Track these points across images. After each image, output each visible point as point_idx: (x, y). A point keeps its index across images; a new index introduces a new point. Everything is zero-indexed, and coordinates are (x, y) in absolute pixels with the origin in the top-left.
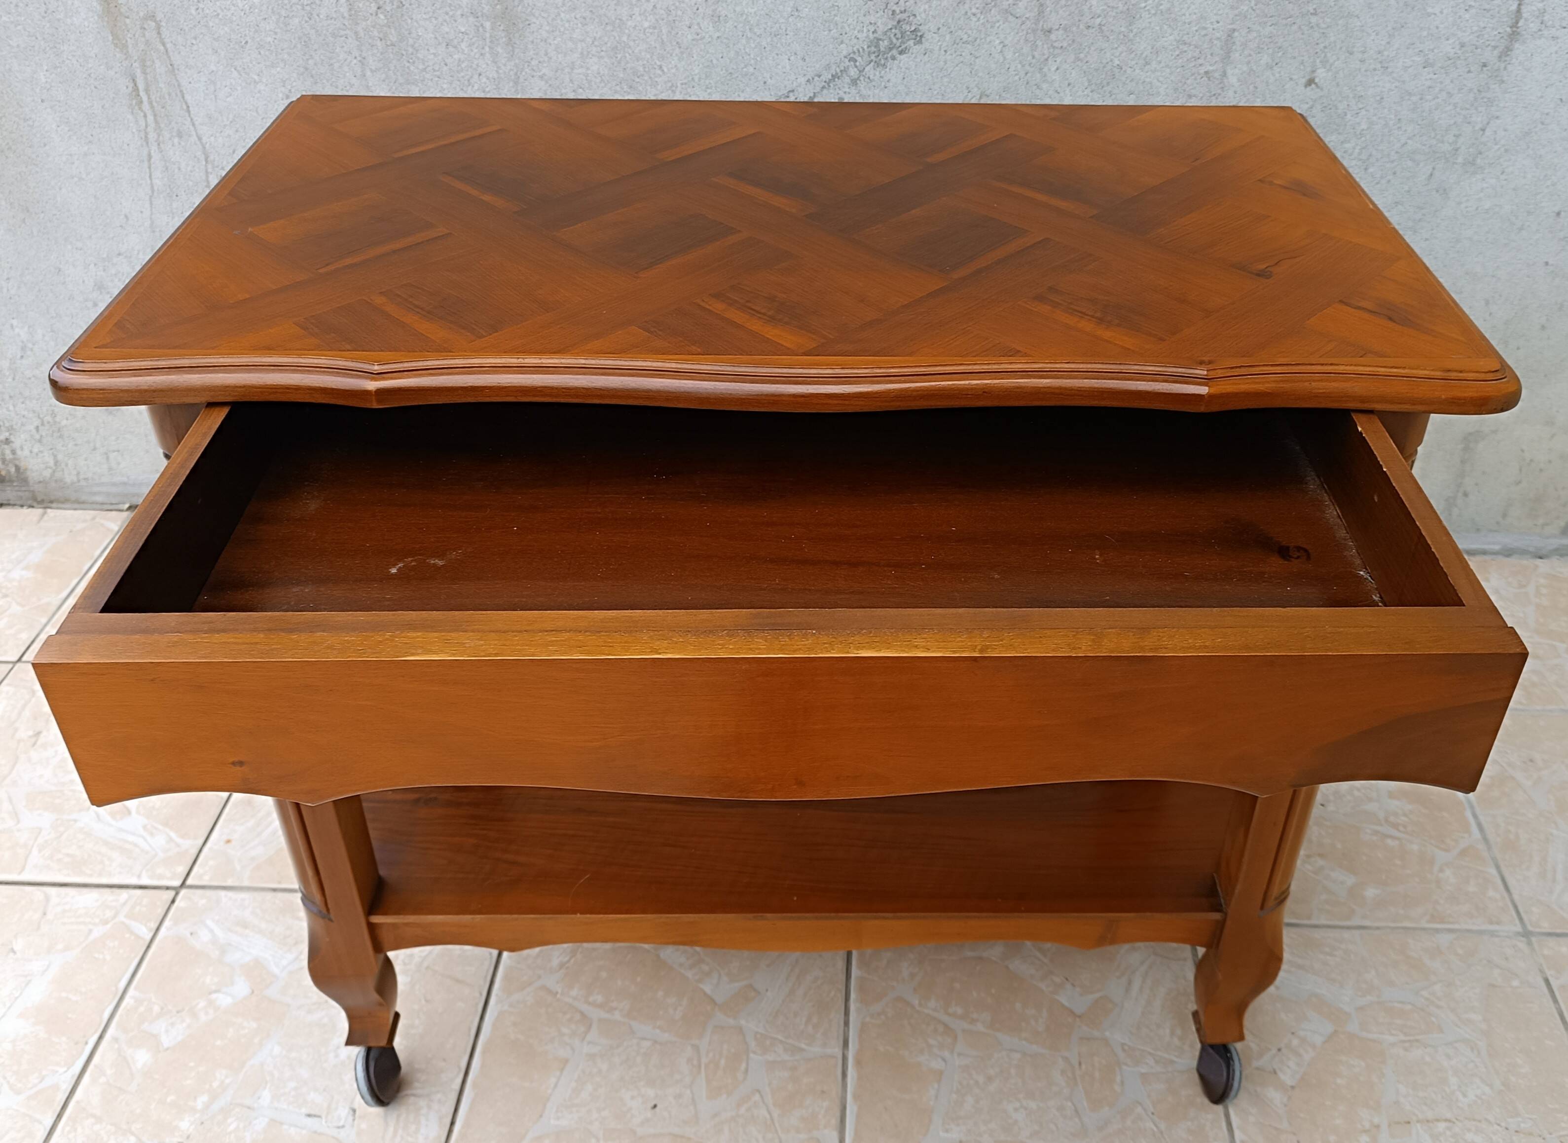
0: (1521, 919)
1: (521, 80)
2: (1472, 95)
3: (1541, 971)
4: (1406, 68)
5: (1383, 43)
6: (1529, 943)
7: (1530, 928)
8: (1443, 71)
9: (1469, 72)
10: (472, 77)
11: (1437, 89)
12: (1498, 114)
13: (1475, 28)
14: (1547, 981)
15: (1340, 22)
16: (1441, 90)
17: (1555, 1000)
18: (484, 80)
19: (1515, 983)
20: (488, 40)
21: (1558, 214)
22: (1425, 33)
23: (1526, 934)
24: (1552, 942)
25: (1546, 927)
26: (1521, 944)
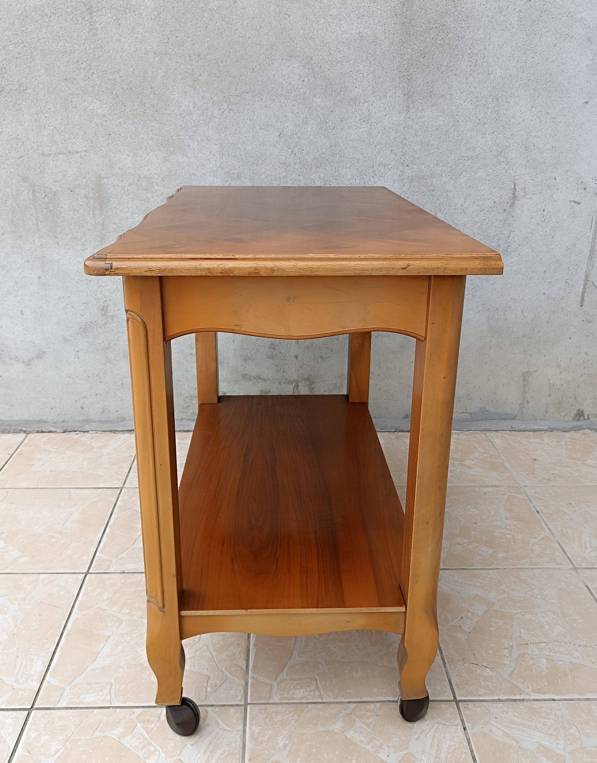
0: (572, 563)
1: (105, 224)
2: (501, 223)
3: (584, 583)
4: (473, 212)
5: (463, 202)
6: (577, 572)
7: (577, 566)
8: (488, 213)
9: (499, 213)
10: (84, 224)
11: (487, 220)
12: (513, 230)
13: (499, 195)
14: (587, 586)
15: (444, 194)
16: (489, 221)
17: (592, 594)
18: (89, 225)
19: (572, 587)
20: (91, 208)
21: (545, 272)
22: (479, 198)
23: (575, 569)
24: (587, 571)
25: (584, 565)
26: (573, 573)
